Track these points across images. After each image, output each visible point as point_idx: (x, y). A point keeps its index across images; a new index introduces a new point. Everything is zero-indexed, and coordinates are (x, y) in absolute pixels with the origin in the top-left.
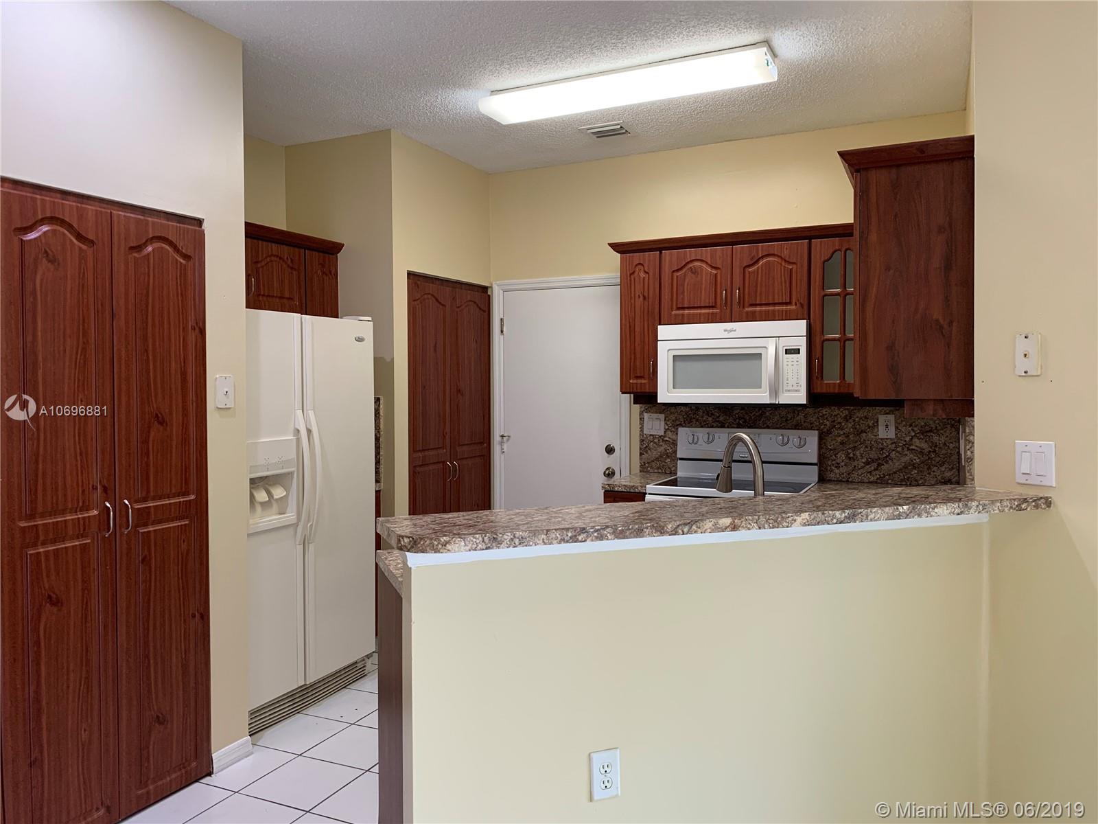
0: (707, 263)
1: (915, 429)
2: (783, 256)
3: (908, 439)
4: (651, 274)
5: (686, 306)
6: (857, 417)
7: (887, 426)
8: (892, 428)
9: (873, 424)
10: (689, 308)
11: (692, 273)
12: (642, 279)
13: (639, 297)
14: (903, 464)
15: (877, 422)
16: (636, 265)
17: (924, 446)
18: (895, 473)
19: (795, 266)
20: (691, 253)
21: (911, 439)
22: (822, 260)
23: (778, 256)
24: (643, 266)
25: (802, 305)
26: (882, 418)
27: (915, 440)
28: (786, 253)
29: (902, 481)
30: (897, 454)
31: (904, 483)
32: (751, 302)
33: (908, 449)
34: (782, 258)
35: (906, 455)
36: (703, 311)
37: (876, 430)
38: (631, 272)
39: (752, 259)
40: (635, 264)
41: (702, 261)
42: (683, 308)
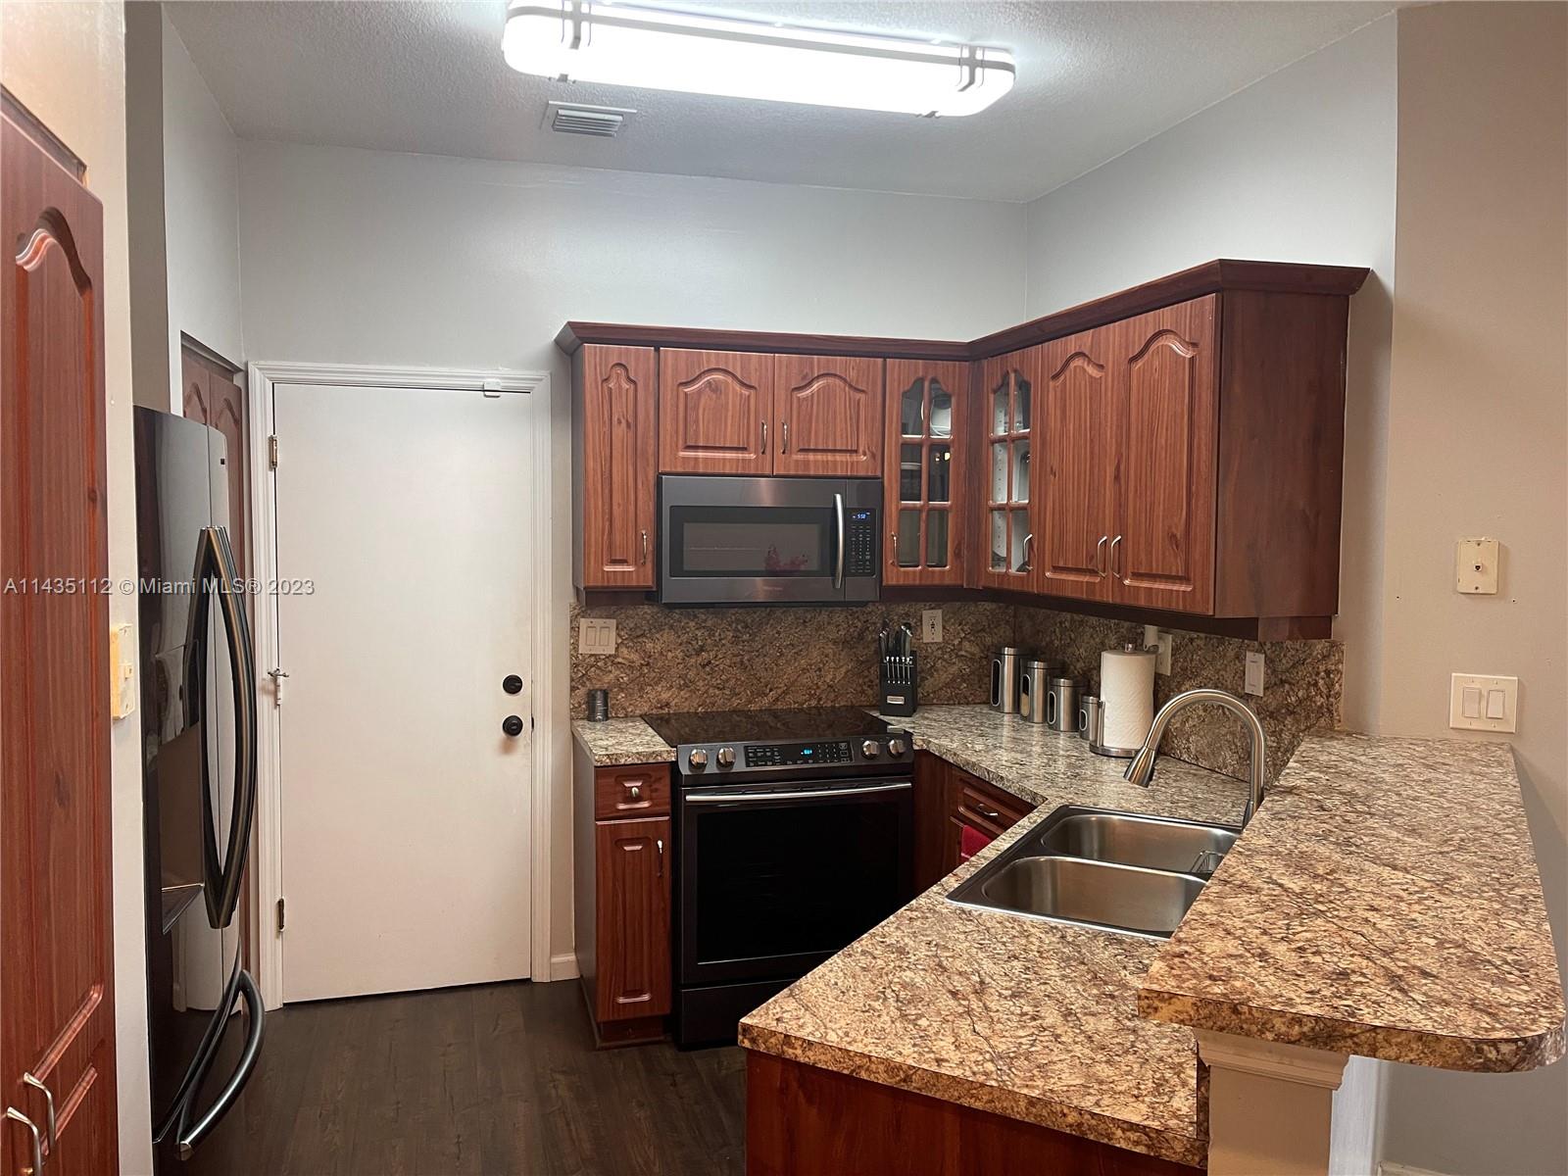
0: (734, 376)
1: (966, 628)
2: (848, 379)
3: (956, 642)
4: (640, 385)
5: (701, 444)
6: (897, 615)
7: (933, 626)
8: (939, 628)
9: (916, 623)
10: (706, 448)
11: (713, 391)
12: (624, 392)
13: (620, 422)
14: (951, 676)
15: (921, 621)
16: (614, 365)
17: (976, 650)
18: (941, 689)
19: (862, 396)
20: (710, 356)
21: (960, 643)
22: (902, 390)
23: (840, 377)
24: (627, 370)
25: (874, 456)
26: (927, 614)
27: (966, 644)
28: (852, 375)
29: (949, 699)
30: (944, 663)
31: (952, 702)
32: (801, 447)
33: (957, 656)
34: (845, 380)
35: (954, 663)
36: (729, 455)
37: (919, 631)
38: (605, 377)
39: (804, 378)
40: (610, 366)
41: (726, 372)
42: (696, 448)
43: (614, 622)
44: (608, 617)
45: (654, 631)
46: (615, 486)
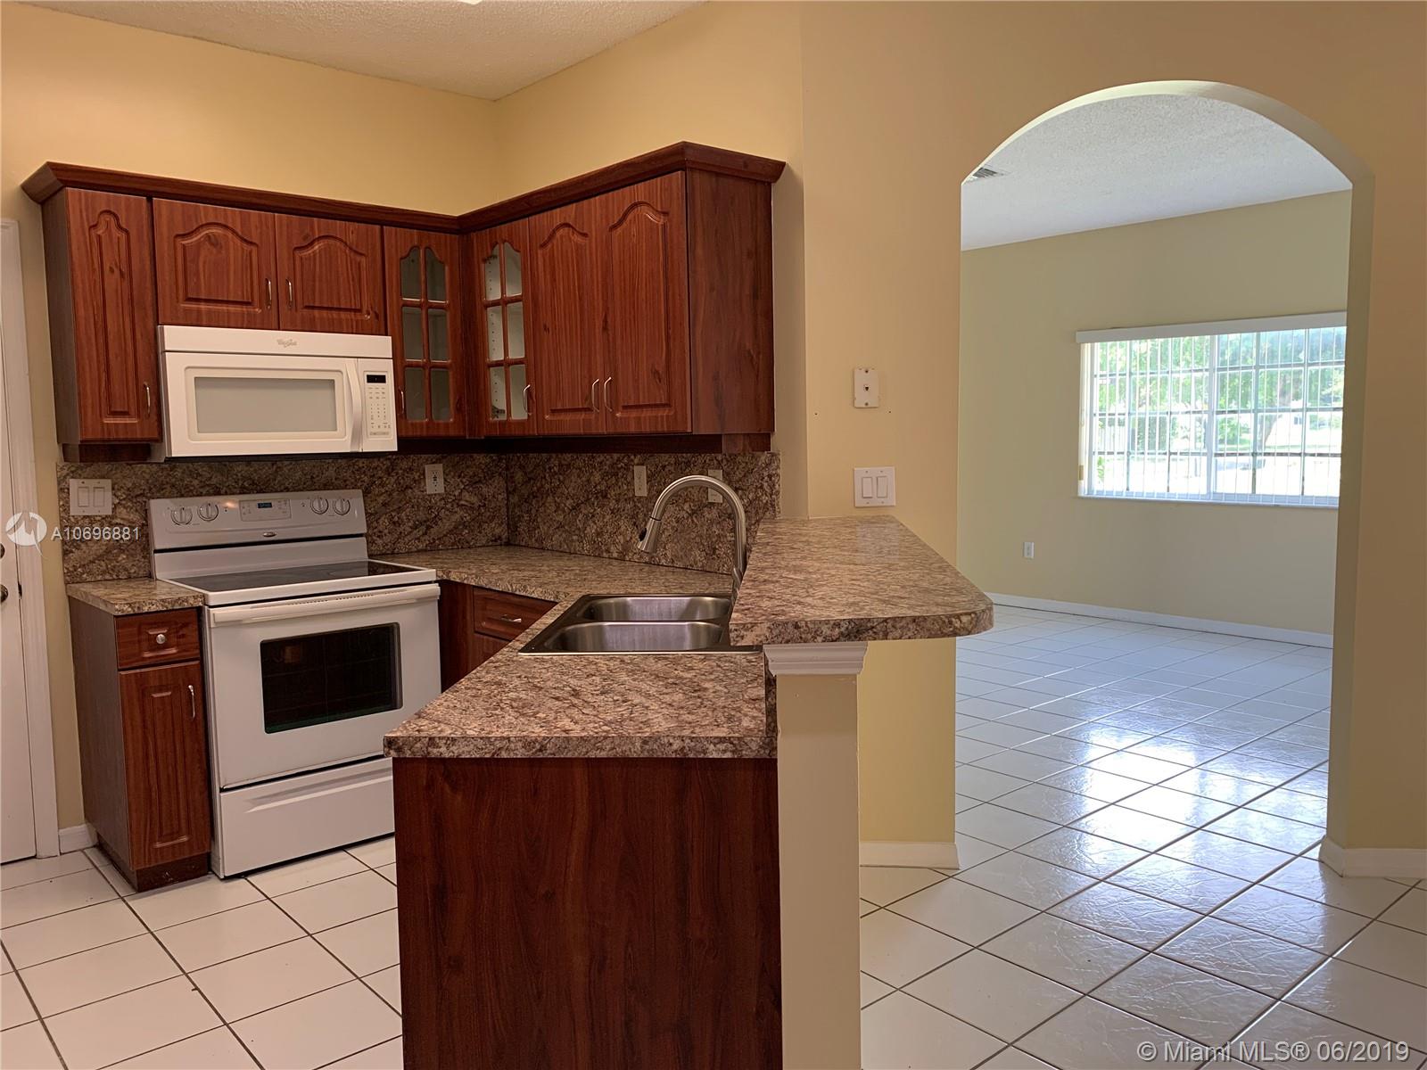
0: (234, 232)
1: (464, 480)
2: (348, 243)
3: (457, 493)
4: (133, 233)
5: (203, 297)
6: (401, 469)
7: (435, 478)
8: (441, 481)
9: (419, 476)
10: (207, 301)
11: (212, 244)
12: (115, 240)
13: (112, 271)
14: (453, 524)
15: (424, 474)
16: (102, 213)
17: (474, 499)
18: (445, 536)
19: (363, 259)
20: (207, 211)
21: (460, 494)
22: (399, 257)
23: (341, 240)
24: (118, 219)
25: (377, 316)
26: (428, 468)
27: (465, 493)
28: (352, 238)
30: (447, 513)
32: (307, 304)
33: (458, 505)
34: (346, 243)
35: (456, 512)
36: (232, 308)
37: (423, 484)
38: (92, 224)
39: (305, 238)
40: (99, 211)
41: (226, 227)
42: (198, 300)
43: (107, 483)
44: (103, 477)
45: (154, 490)
46: (111, 337)
